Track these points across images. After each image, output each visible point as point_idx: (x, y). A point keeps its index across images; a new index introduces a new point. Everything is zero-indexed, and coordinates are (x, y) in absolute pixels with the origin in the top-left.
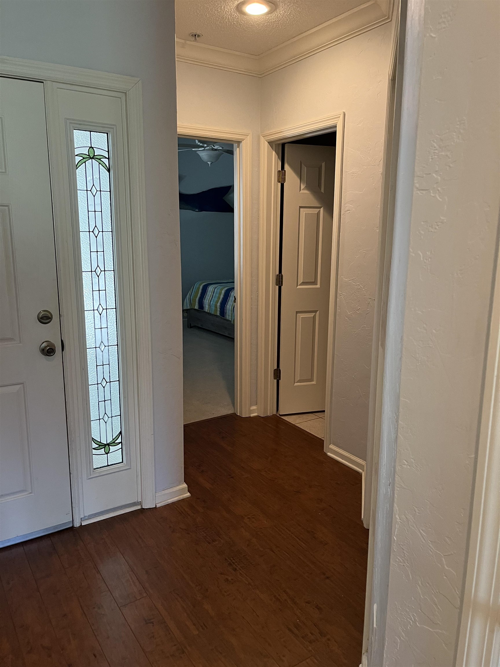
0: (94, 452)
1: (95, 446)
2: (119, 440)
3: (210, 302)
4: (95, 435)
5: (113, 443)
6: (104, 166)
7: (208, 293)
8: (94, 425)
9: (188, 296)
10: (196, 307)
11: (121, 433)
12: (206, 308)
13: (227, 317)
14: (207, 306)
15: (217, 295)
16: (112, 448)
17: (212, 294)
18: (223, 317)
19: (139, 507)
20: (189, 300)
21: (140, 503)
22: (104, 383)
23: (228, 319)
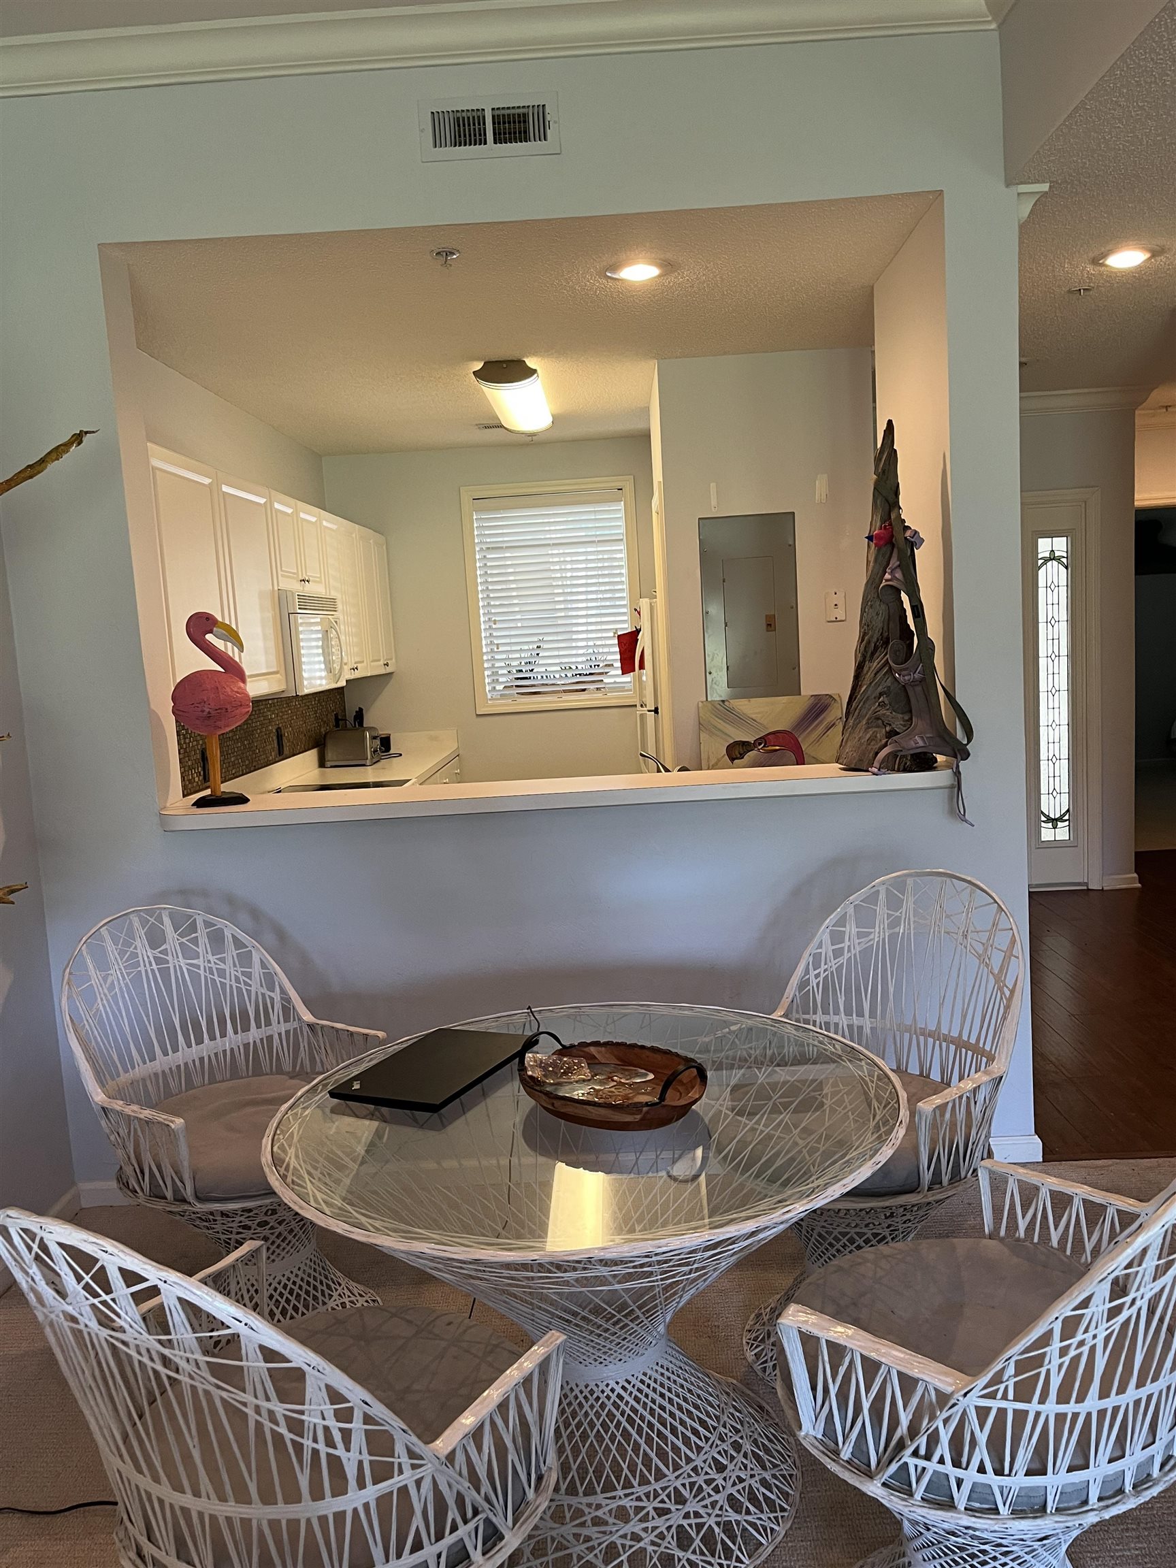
0: (1043, 824)
1: (1043, 818)
2: (1067, 817)
4: (1044, 809)
5: (1061, 819)
6: (1062, 564)
8: (1044, 798)
11: (1068, 811)
16: (1060, 824)
19: (1085, 888)
21: (1086, 884)
22: (1054, 760)
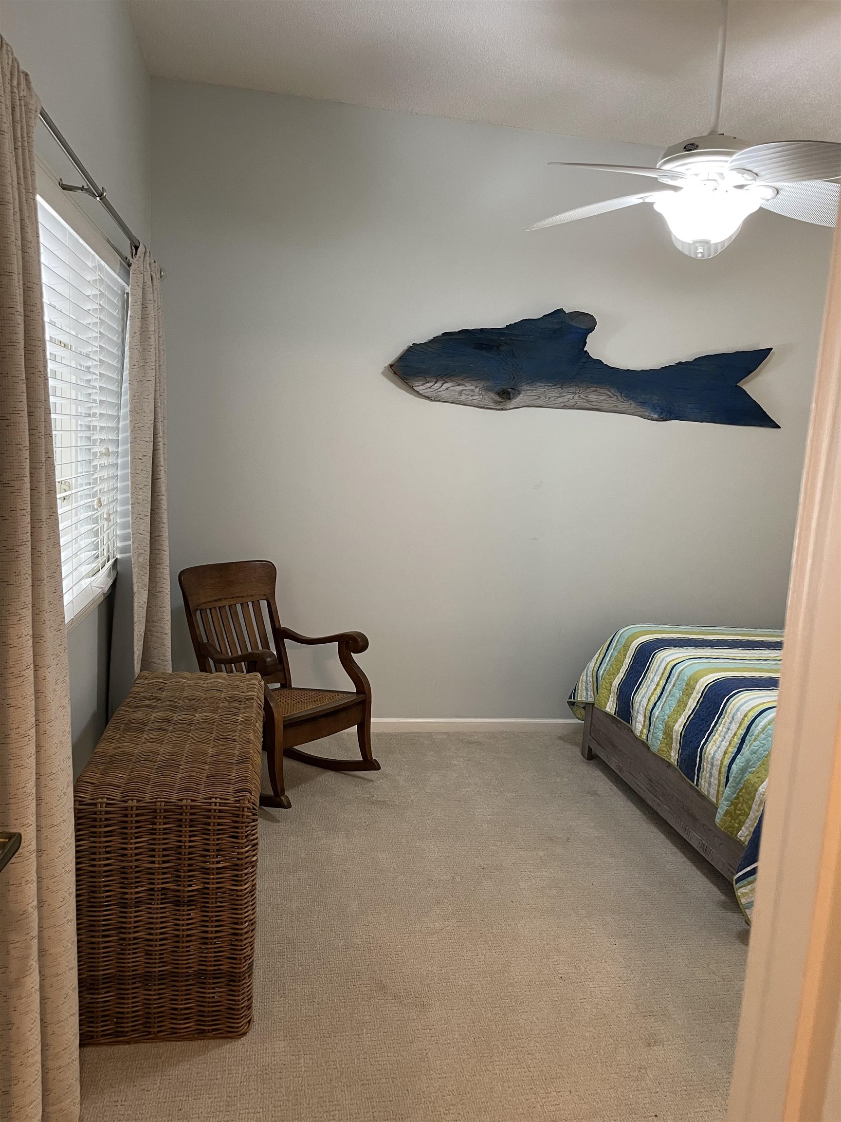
3: (653, 709)
7: (650, 675)
9: (592, 665)
10: (611, 707)
12: (639, 725)
13: (703, 783)
14: (641, 718)
15: (678, 694)
17: (662, 683)
18: (690, 779)
20: (593, 677)
23: (706, 793)
